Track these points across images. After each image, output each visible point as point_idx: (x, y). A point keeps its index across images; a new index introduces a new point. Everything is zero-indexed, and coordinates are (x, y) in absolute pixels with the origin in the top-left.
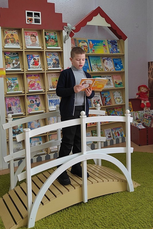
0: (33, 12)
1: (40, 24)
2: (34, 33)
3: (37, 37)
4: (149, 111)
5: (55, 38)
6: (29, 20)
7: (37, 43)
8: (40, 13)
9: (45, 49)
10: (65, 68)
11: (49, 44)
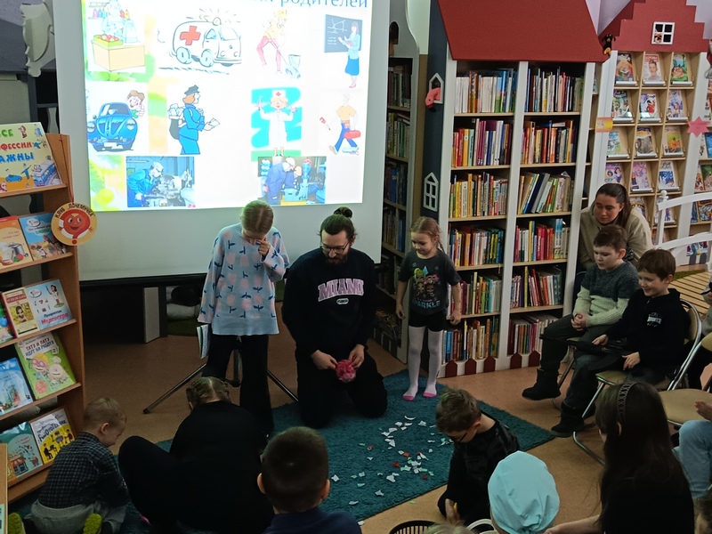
0: (664, 24)
1: (671, 43)
6: (657, 38)
7: (658, 74)
8: (673, 24)
9: (669, 84)
10: (694, 119)
11: (675, 77)
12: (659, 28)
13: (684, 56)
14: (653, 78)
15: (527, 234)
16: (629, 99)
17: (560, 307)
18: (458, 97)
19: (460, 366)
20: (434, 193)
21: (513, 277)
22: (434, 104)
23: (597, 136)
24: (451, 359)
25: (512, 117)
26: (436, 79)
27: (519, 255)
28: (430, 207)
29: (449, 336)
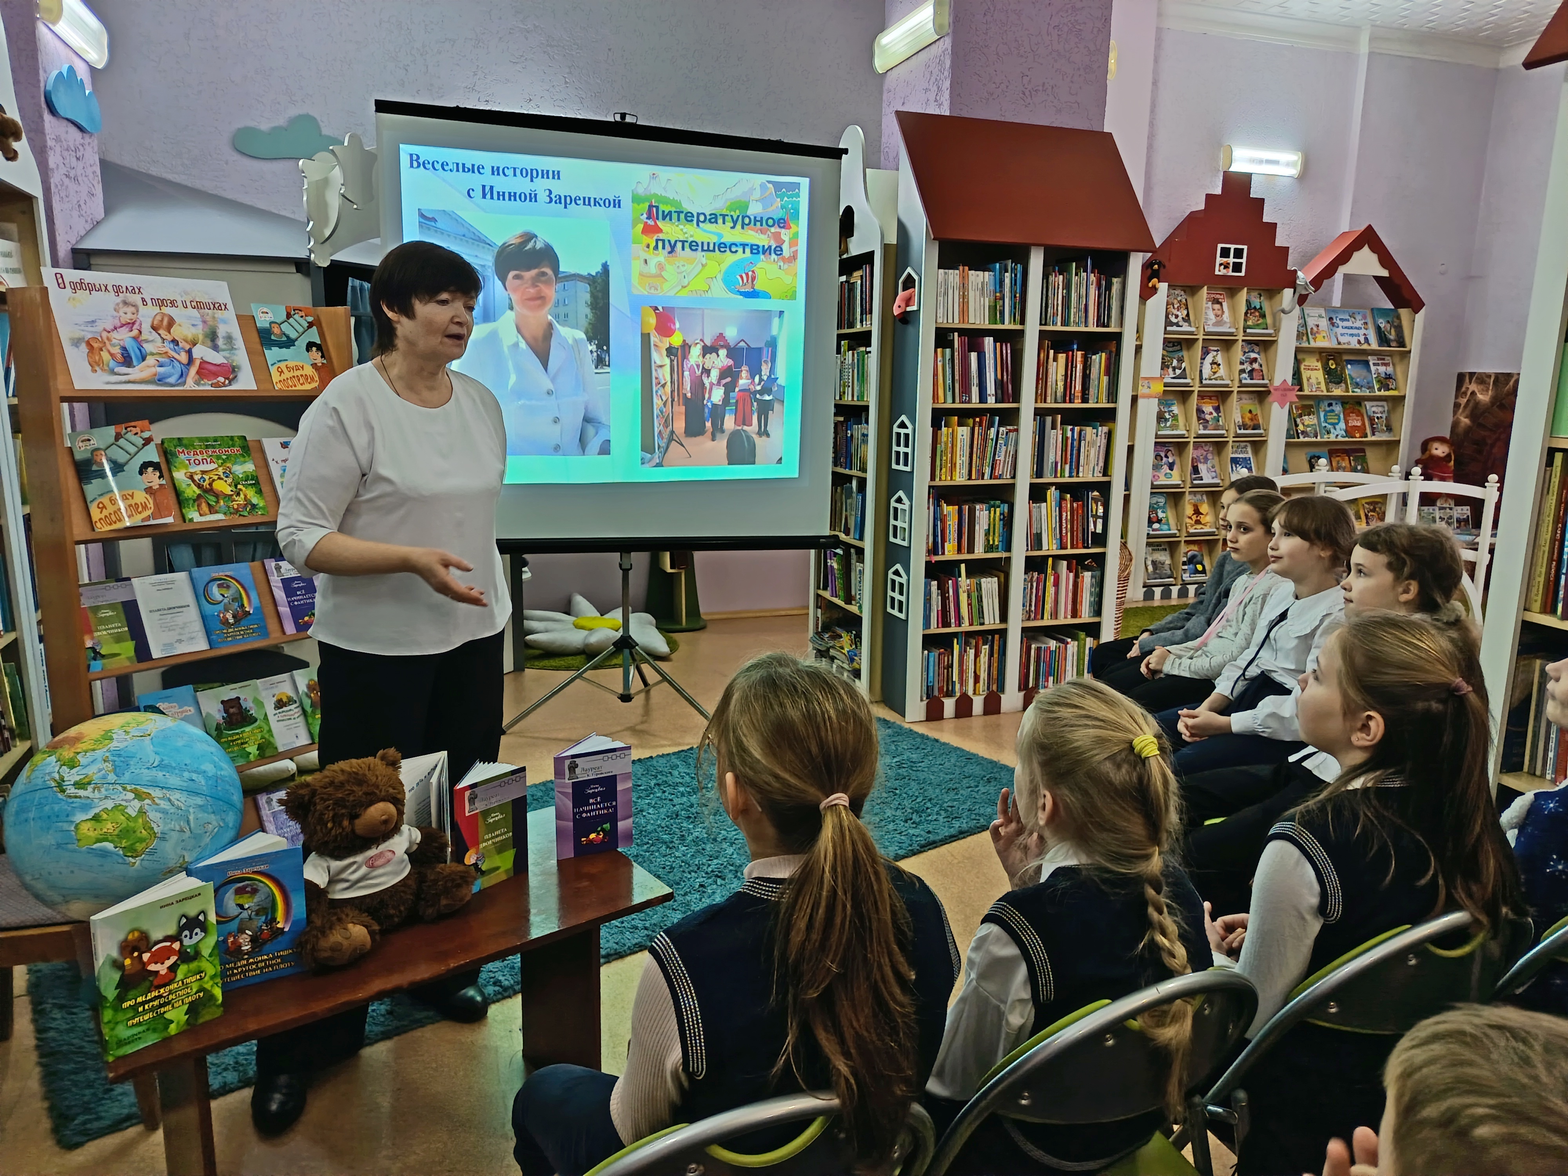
0: (1233, 247)
1: (1243, 274)
2: (1218, 296)
3: (1225, 305)
4: (1451, 509)
5: (1261, 308)
6: (1222, 267)
7: (1225, 319)
8: (1245, 247)
9: (1242, 333)
10: (1277, 382)
11: (1250, 323)
12: (1225, 253)
13: (1260, 295)
14: (1217, 324)
15: (1048, 510)
16: (1185, 353)
17: (1096, 620)
18: (941, 299)
19: (949, 705)
20: (907, 446)
21: (1026, 573)
22: (905, 313)
23: (1141, 402)
24: (936, 693)
25: (1021, 333)
26: (909, 275)
27: (1036, 540)
28: (901, 467)
29: (931, 659)
